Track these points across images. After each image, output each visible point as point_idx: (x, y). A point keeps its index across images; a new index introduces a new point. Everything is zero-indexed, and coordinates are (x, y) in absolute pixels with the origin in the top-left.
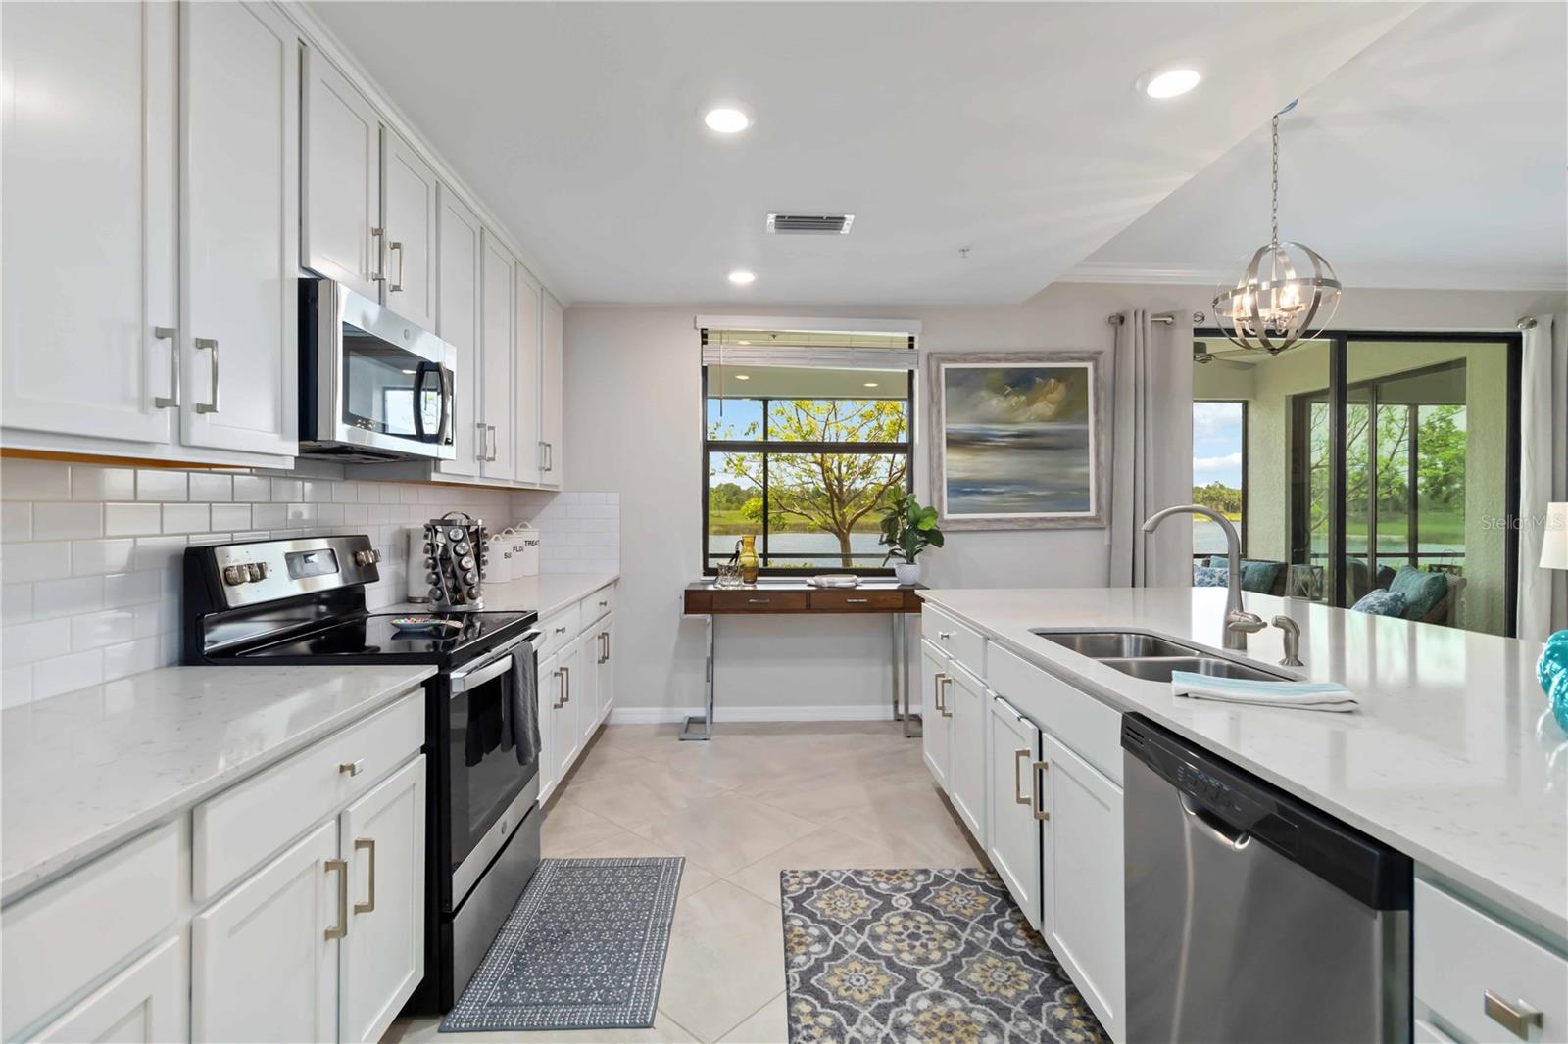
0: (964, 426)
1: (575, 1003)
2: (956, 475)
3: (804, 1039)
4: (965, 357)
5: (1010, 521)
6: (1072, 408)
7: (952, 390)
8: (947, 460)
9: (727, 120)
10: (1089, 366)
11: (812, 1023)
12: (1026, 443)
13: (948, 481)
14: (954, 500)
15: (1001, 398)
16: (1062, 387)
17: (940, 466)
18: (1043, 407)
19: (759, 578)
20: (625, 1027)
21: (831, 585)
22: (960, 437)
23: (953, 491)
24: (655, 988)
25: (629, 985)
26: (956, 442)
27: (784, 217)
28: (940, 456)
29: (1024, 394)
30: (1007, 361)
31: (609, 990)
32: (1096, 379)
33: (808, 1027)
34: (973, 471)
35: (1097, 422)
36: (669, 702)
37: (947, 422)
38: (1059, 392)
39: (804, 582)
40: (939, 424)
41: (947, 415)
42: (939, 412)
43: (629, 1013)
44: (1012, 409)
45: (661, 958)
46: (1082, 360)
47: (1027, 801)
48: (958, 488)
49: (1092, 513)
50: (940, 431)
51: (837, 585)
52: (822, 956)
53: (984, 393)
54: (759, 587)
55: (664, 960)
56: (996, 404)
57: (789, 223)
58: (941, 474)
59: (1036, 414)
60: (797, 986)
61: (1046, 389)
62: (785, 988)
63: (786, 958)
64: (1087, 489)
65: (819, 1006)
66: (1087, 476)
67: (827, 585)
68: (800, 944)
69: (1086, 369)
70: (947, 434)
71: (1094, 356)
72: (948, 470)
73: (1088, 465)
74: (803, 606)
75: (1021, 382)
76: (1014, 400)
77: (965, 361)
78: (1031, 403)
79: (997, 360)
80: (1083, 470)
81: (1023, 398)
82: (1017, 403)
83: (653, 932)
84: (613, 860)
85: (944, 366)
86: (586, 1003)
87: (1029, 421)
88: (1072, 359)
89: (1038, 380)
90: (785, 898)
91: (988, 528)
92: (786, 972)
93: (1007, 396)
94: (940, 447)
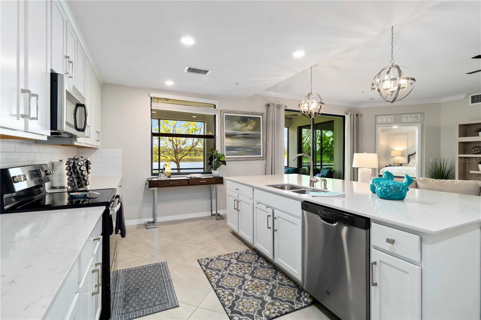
0: (230, 131)
1: (152, 306)
3: (223, 298)
4: (230, 112)
5: (242, 158)
6: (257, 128)
7: (227, 121)
8: (226, 141)
9: (188, 41)
10: (261, 117)
11: (224, 294)
12: (246, 137)
15: (240, 124)
16: (254, 122)
17: (224, 143)
18: (250, 127)
19: (171, 176)
20: (171, 308)
21: (195, 177)
22: (229, 134)
23: (227, 149)
24: (175, 297)
25: (166, 298)
26: (228, 136)
27: (191, 68)
28: (224, 139)
29: (245, 123)
30: (241, 114)
31: (161, 301)
32: (263, 120)
33: (223, 295)
34: (233, 144)
35: (263, 132)
36: (140, 217)
37: (225, 130)
38: (254, 123)
39: (185, 177)
40: (223, 130)
41: (225, 128)
42: (223, 127)
43: (170, 305)
44: (242, 127)
45: (173, 289)
46: (259, 115)
47: (270, 228)
48: (229, 149)
49: (262, 156)
50: (224, 132)
51: (196, 177)
52: (219, 278)
53: (235, 122)
54: (171, 179)
55: (174, 289)
56: (238, 126)
57: (191, 70)
58: (224, 145)
59: (248, 129)
60: (216, 286)
61: (251, 122)
62: (212, 288)
63: (209, 281)
64: (261, 149)
65: (224, 290)
66: (260, 146)
67: (193, 177)
68: (212, 276)
69: (260, 118)
70: (226, 133)
71: (262, 114)
72: (226, 143)
73: (260, 143)
74: (187, 184)
75: (245, 120)
76: (243, 125)
77: (231, 113)
78: (247, 126)
79: (239, 114)
80: (259, 144)
81: (245, 124)
82: (244, 125)
83: (167, 283)
84: (143, 266)
85: (225, 114)
86: (155, 306)
87: (246, 131)
88: (257, 115)
89: (249, 120)
90: (202, 266)
91: (236, 160)
92: (211, 284)
93: (241, 123)
94: (224, 137)
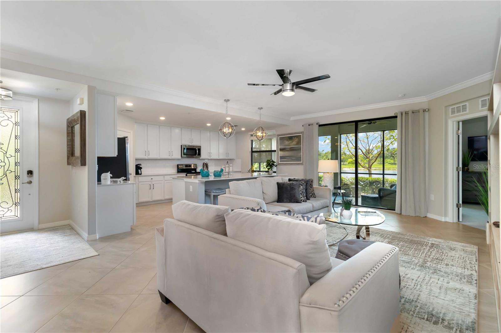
0: (282, 147)
2: (281, 155)
6: (299, 143)
7: (280, 141)
10: (301, 134)
12: (292, 149)
13: (280, 157)
14: (281, 160)
16: (297, 139)
18: (294, 143)
26: (281, 150)
28: (278, 152)
32: (302, 137)
35: (302, 145)
38: (297, 140)
41: (280, 145)
42: (278, 145)
44: (290, 143)
46: (300, 134)
49: (302, 162)
50: (278, 148)
53: (285, 141)
56: (287, 143)
58: (279, 155)
59: (293, 144)
61: (295, 139)
64: (301, 158)
66: (301, 155)
71: (302, 132)
73: (301, 153)
75: (291, 138)
77: (282, 136)
78: (292, 142)
79: (287, 135)
80: (300, 154)
81: (291, 141)
85: (279, 137)
88: (298, 134)
89: (293, 138)
91: (285, 164)
93: (289, 141)
94: (278, 151)
